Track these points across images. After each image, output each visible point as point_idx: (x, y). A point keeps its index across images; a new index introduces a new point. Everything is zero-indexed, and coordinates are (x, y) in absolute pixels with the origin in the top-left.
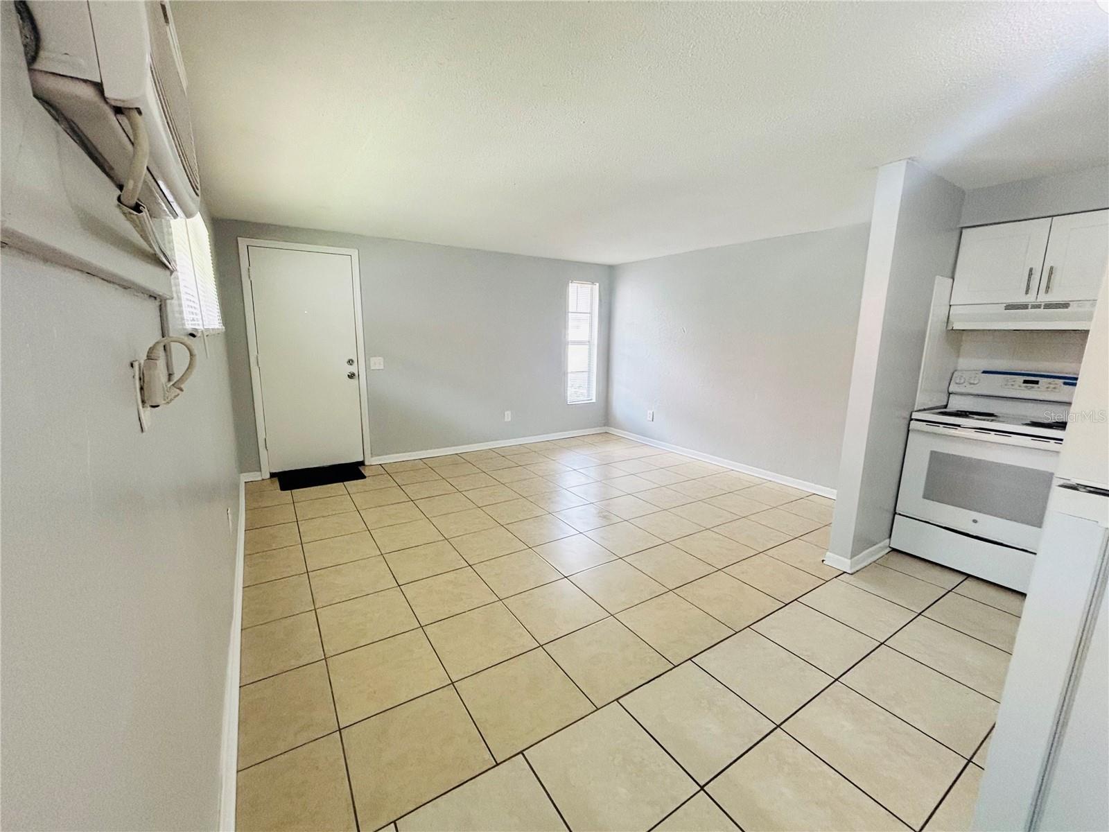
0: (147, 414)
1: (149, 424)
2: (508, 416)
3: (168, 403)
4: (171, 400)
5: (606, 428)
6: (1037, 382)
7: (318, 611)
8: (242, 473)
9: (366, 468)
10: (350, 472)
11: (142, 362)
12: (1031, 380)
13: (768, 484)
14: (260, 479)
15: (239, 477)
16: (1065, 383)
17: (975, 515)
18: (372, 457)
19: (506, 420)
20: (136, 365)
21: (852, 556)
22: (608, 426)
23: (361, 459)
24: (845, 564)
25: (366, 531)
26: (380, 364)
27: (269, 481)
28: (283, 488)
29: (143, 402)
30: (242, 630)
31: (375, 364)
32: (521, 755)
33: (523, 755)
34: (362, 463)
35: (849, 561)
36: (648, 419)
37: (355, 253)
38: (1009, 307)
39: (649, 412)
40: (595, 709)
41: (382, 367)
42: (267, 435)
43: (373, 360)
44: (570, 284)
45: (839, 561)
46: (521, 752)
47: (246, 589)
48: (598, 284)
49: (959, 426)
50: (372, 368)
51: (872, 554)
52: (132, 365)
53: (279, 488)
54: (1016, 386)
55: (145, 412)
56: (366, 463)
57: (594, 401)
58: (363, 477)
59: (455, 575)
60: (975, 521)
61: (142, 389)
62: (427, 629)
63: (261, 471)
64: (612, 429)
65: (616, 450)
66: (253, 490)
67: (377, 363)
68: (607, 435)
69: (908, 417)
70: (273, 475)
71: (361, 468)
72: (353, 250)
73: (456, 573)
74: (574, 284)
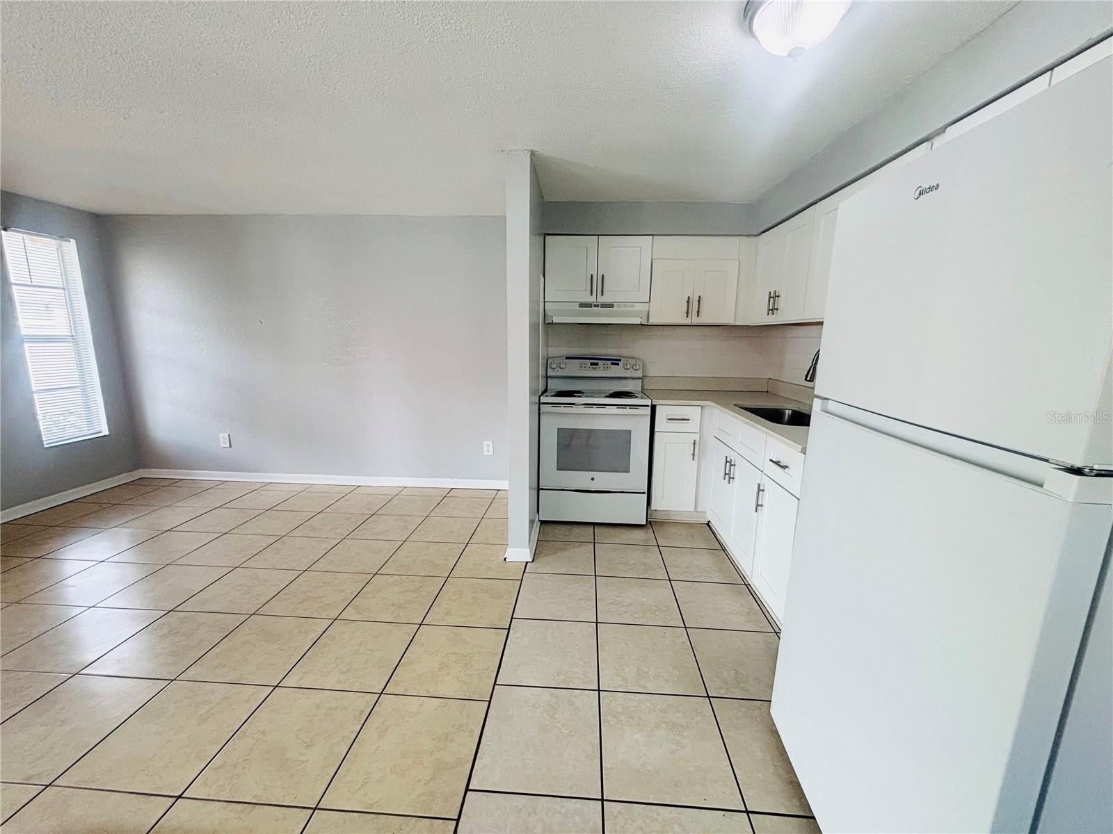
5: (145, 470)
6: (597, 364)
12: (594, 361)
16: (612, 364)
17: (593, 474)
24: (527, 554)
35: (528, 550)
36: (223, 445)
38: (582, 305)
39: (221, 435)
49: (574, 404)
54: (587, 368)
57: (106, 432)
60: (593, 479)
69: (537, 401)
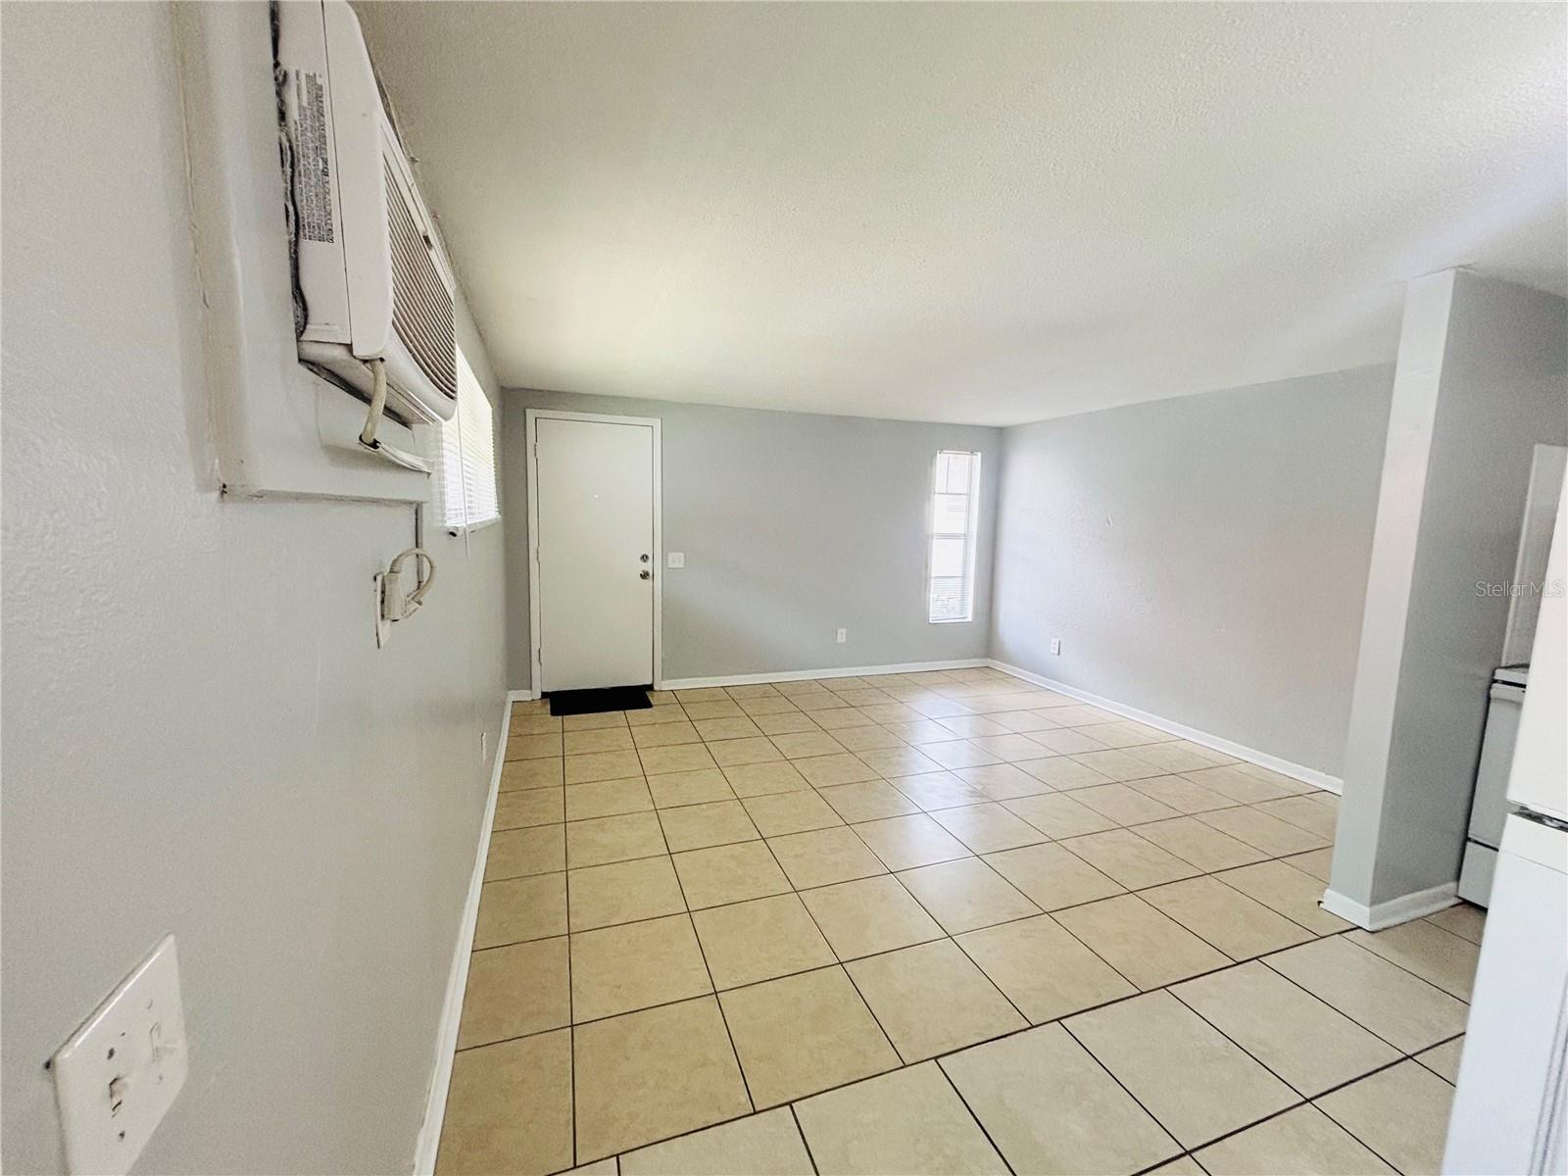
0: (385, 628)
1: (387, 639)
2: (842, 636)
3: (407, 617)
4: (410, 614)
5: (989, 660)
7: (569, 873)
8: (510, 689)
9: (655, 693)
10: (634, 697)
11: (386, 574)
13: (1243, 767)
14: (530, 699)
15: (507, 694)
18: (662, 680)
19: (839, 641)
20: (379, 578)
21: (1373, 903)
22: (990, 657)
23: (649, 682)
24: (1359, 913)
25: (641, 776)
26: (680, 561)
27: (539, 703)
28: (554, 712)
29: (383, 616)
30: (483, 883)
31: (674, 561)
32: (788, 1107)
33: (792, 1108)
34: (650, 687)
35: (1367, 910)
36: (1052, 651)
37: (657, 423)
39: (1053, 640)
40: (902, 1065)
41: (682, 566)
42: (543, 645)
43: (671, 556)
44: (938, 455)
45: (1348, 905)
46: (790, 1104)
47: (495, 835)
48: (979, 454)
50: (670, 566)
51: (1418, 904)
52: (375, 579)
53: (549, 712)
55: (384, 626)
56: (655, 688)
57: (970, 619)
58: (649, 705)
59: (742, 849)
61: (383, 602)
62: (695, 916)
63: (531, 688)
64: (997, 662)
65: (1000, 696)
66: (521, 712)
67: (677, 560)
68: (988, 671)
69: (1489, 675)
70: (545, 695)
71: (648, 694)
72: (654, 420)
73: (743, 847)
74: (942, 455)
